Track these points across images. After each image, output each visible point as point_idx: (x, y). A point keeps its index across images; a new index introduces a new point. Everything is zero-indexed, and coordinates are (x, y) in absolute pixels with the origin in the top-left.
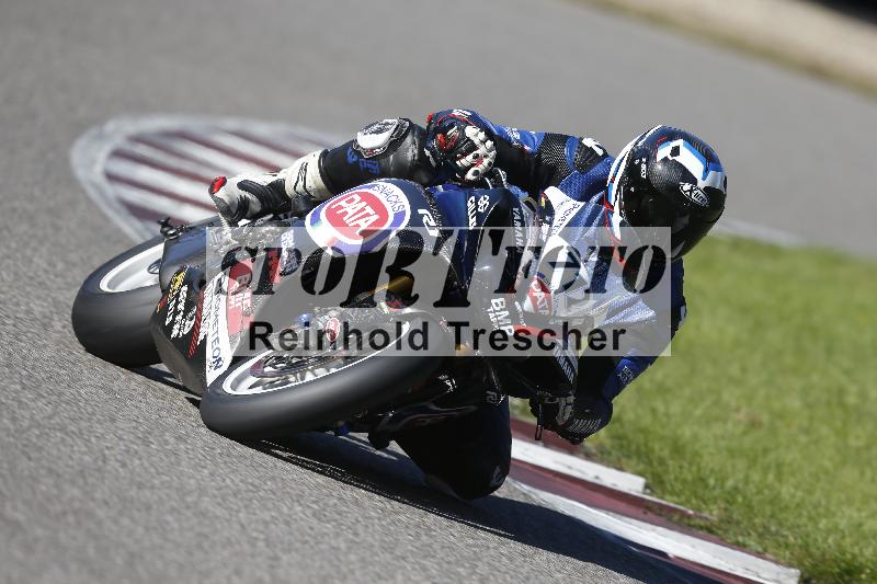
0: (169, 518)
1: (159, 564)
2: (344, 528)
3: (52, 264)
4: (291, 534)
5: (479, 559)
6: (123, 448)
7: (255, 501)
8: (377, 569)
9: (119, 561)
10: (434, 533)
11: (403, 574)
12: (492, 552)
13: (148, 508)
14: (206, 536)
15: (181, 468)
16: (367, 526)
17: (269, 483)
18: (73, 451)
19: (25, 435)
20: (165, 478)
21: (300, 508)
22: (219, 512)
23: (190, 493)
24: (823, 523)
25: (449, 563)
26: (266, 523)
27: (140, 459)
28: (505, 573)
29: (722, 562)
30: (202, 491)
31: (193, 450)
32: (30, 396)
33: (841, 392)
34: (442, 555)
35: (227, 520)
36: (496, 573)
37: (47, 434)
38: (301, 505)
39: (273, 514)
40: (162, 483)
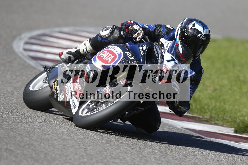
0: (55, 142)
1: (54, 155)
3: (12, 77)
4: (90, 141)
8: (115, 147)
9: (42, 156)
11: (123, 147)
13: (48, 140)
14: (66, 145)
18: (25, 128)
19: (11, 126)
20: (52, 131)
22: (68, 138)
23: (59, 134)
24: (239, 114)
26: (82, 139)
29: (212, 130)
30: (63, 133)
33: (239, 77)
35: (71, 140)
37: (17, 124)
39: (84, 136)
40: (51, 133)
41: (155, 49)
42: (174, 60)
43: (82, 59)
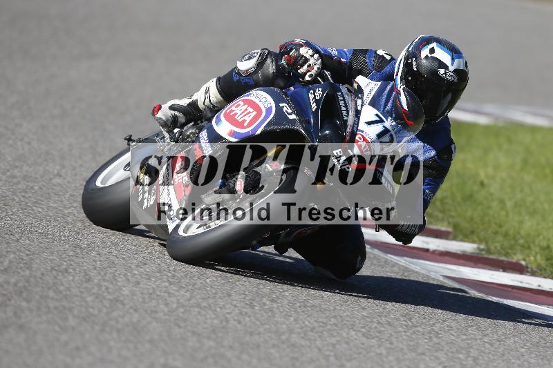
0: (272, 351)
2: (383, 340)
4: (351, 349)
5: (471, 347)
6: (238, 312)
7: (325, 333)
8: (407, 363)
10: (441, 336)
12: (478, 342)
13: (258, 346)
14: (297, 359)
15: (276, 319)
16: (397, 338)
17: (332, 320)
18: (206, 319)
19: (175, 313)
20: (267, 326)
21: (354, 333)
22: (303, 342)
23: (283, 333)
25: (452, 352)
26: (334, 345)
27: (249, 317)
28: (489, 353)
30: (291, 331)
31: (282, 306)
32: (175, 288)
34: (448, 348)
35: (309, 347)
36: (483, 354)
37: (189, 310)
38: (354, 330)
39: (338, 339)
40: (265, 330)
41: (341, 98)
42: (381, 121)
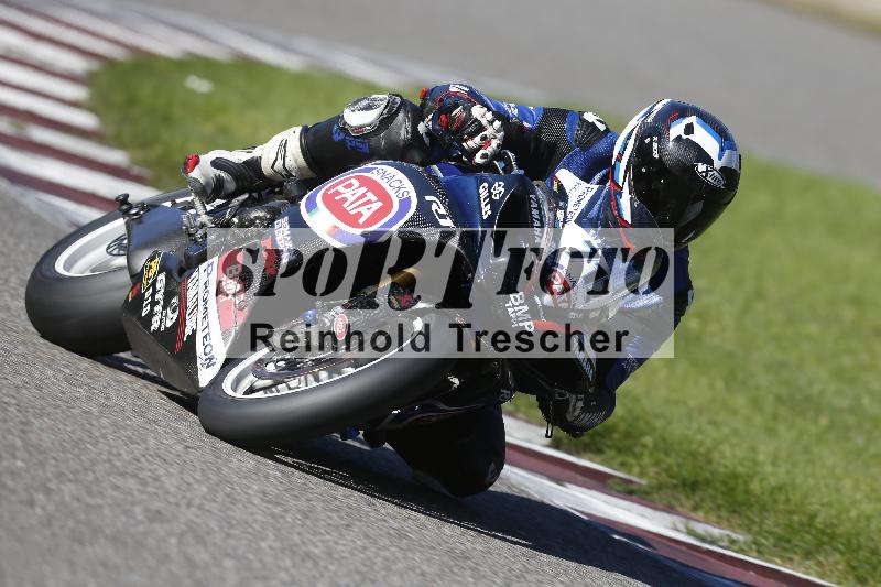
41: (534, 205)
43: (264, 193)
